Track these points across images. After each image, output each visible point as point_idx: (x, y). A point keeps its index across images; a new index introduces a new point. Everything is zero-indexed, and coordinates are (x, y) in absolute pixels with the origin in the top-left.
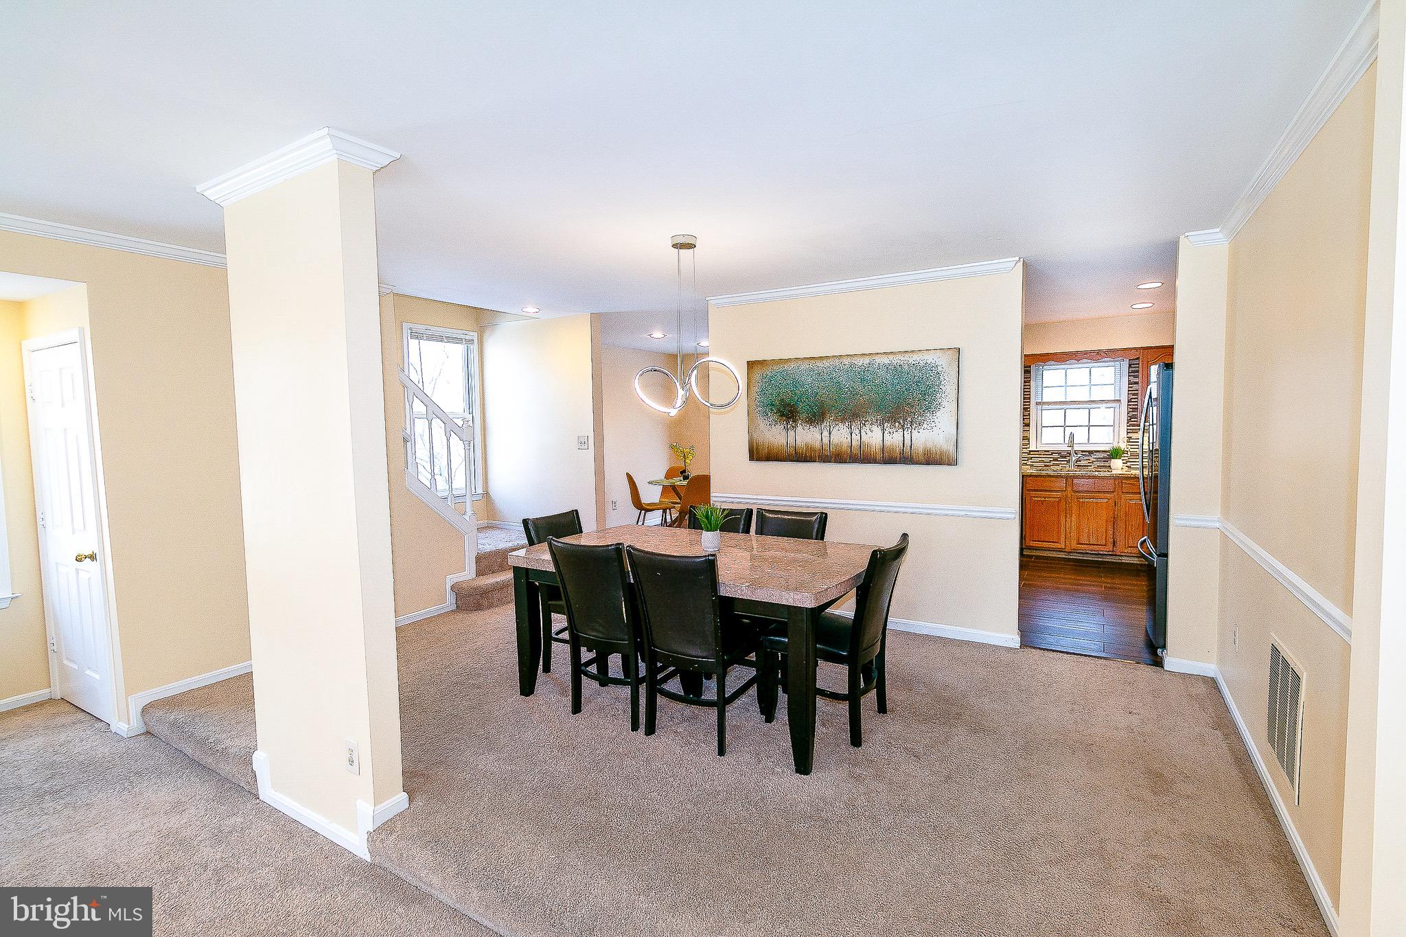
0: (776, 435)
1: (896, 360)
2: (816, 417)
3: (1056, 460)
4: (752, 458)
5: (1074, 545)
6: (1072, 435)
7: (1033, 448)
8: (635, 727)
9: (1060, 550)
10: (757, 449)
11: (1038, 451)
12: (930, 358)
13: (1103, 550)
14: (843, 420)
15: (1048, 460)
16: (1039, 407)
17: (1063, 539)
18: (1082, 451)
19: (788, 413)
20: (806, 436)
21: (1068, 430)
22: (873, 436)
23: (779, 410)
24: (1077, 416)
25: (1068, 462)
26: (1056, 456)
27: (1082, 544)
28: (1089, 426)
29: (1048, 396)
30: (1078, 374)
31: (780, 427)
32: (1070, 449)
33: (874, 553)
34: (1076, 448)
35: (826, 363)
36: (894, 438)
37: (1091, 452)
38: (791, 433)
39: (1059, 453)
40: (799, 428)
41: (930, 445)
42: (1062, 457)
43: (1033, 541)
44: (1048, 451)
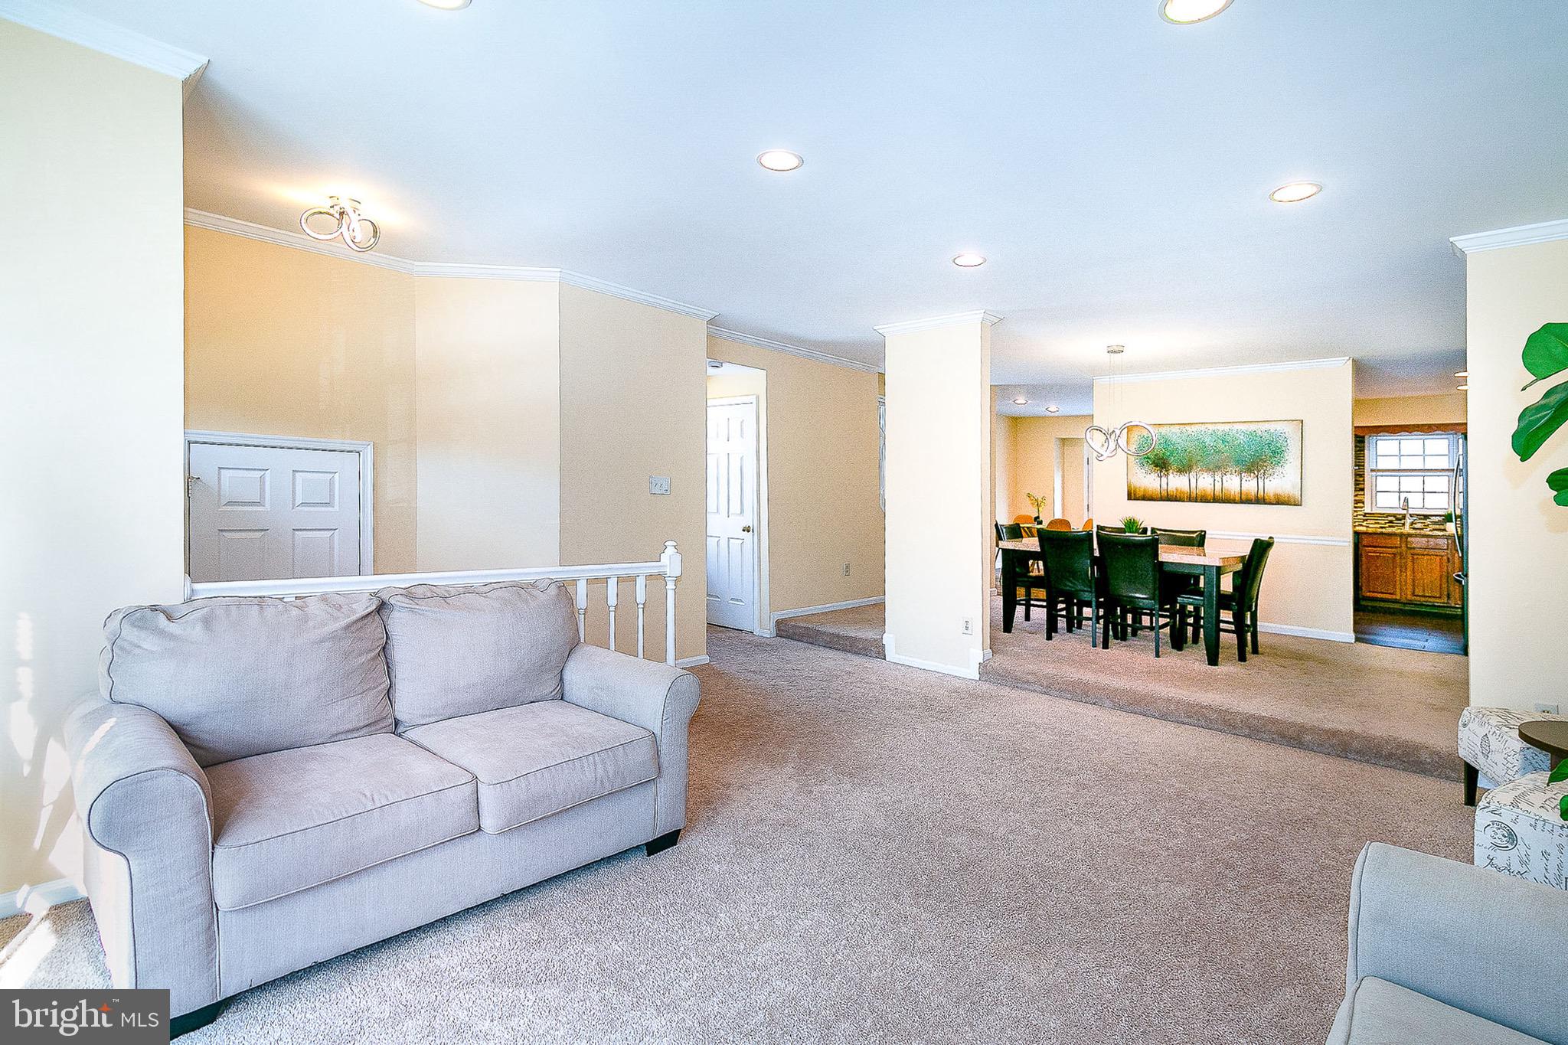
0: (1150, 481)
1: (1253, 427)
2: (1184, 469)
3: (1391, 522)
4: (1130, 498)
5: (1409, 597)
6: (1406, 500)
7: (1367, 510)
8: (1094, 645)
9: (1396, 601)
10: (1134, 491)
11: (1373, 514)
12: (1279, 427)
13: (1438, 602)
14: (1209, 470)
15: (1383, 522)
16: (1374, 473)
17: (1398, 591)
18: (1418, 515)
19: (1161, 464)
20: (1177, 482)
21: (1403, 496)
22: (1232, 483)
23: (1154, 462)
24: (1411, 483)
25: (1404, 524)
26: (1390, 518)
27: (1418, 596)
28: (1424, 492)
29: (1383, 464)
30: (1412, 444)
31: (1154, 476)
32: (1405, 512)
33: (1256, 540)
34: (1411, 511)
35: (1194, 428)
36: (1250, 485)
37: (1426, 517)
38: (1164, 479)
39: (1394, 516)
40: (1171, 477)
41: (1279, 491)
42: (1397, 519)
43: (1370, 592)
44: (1384, 514)
